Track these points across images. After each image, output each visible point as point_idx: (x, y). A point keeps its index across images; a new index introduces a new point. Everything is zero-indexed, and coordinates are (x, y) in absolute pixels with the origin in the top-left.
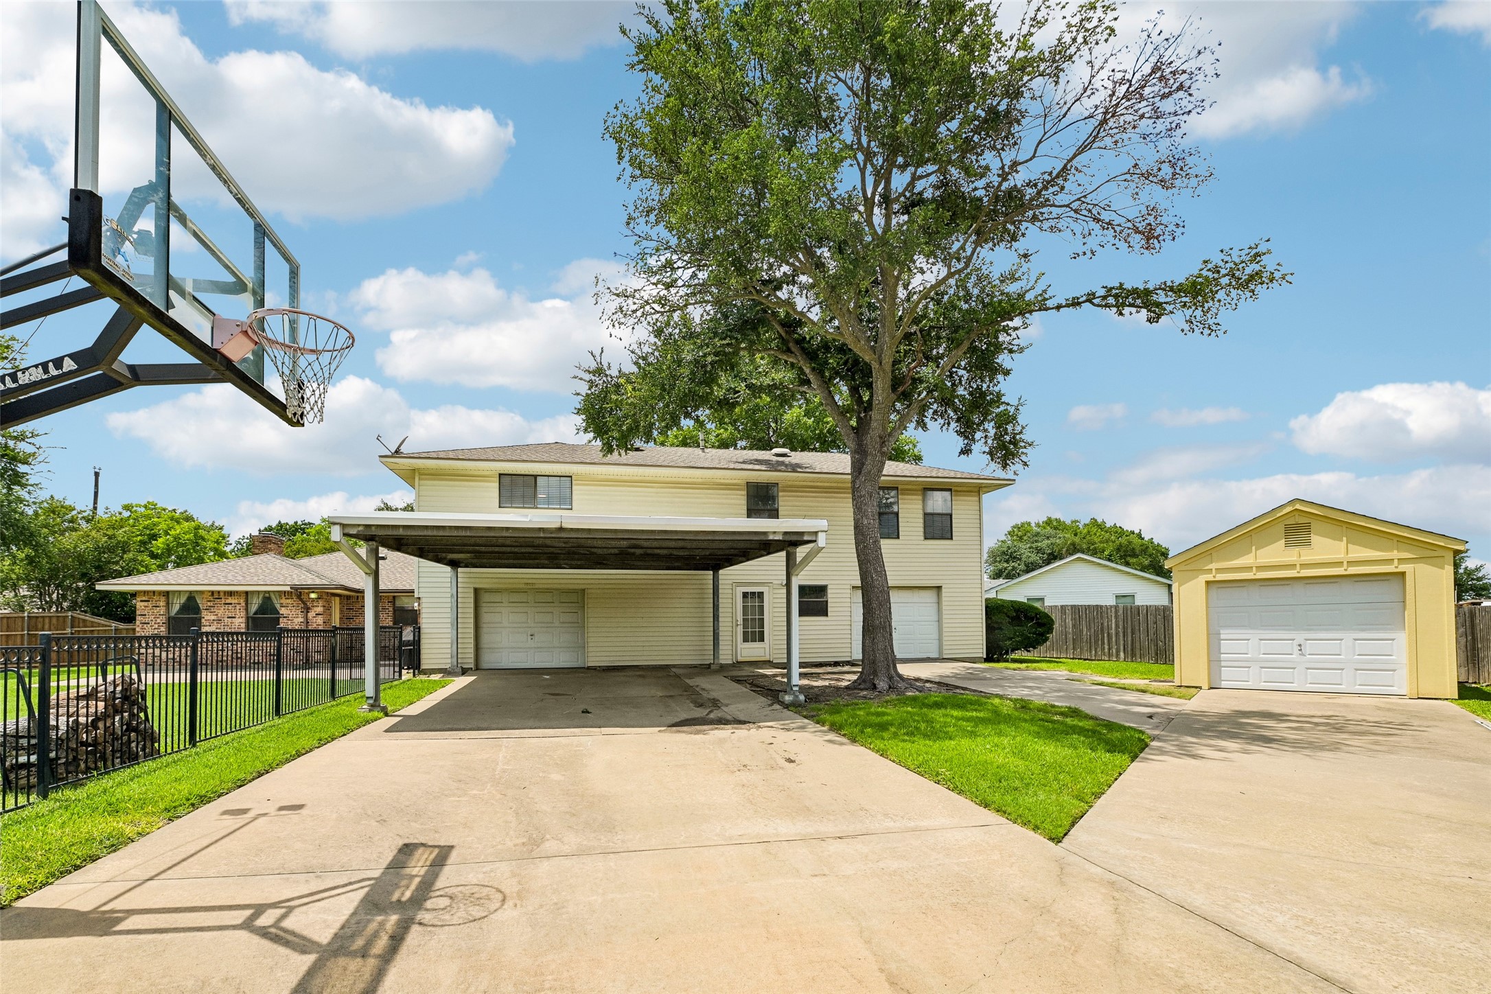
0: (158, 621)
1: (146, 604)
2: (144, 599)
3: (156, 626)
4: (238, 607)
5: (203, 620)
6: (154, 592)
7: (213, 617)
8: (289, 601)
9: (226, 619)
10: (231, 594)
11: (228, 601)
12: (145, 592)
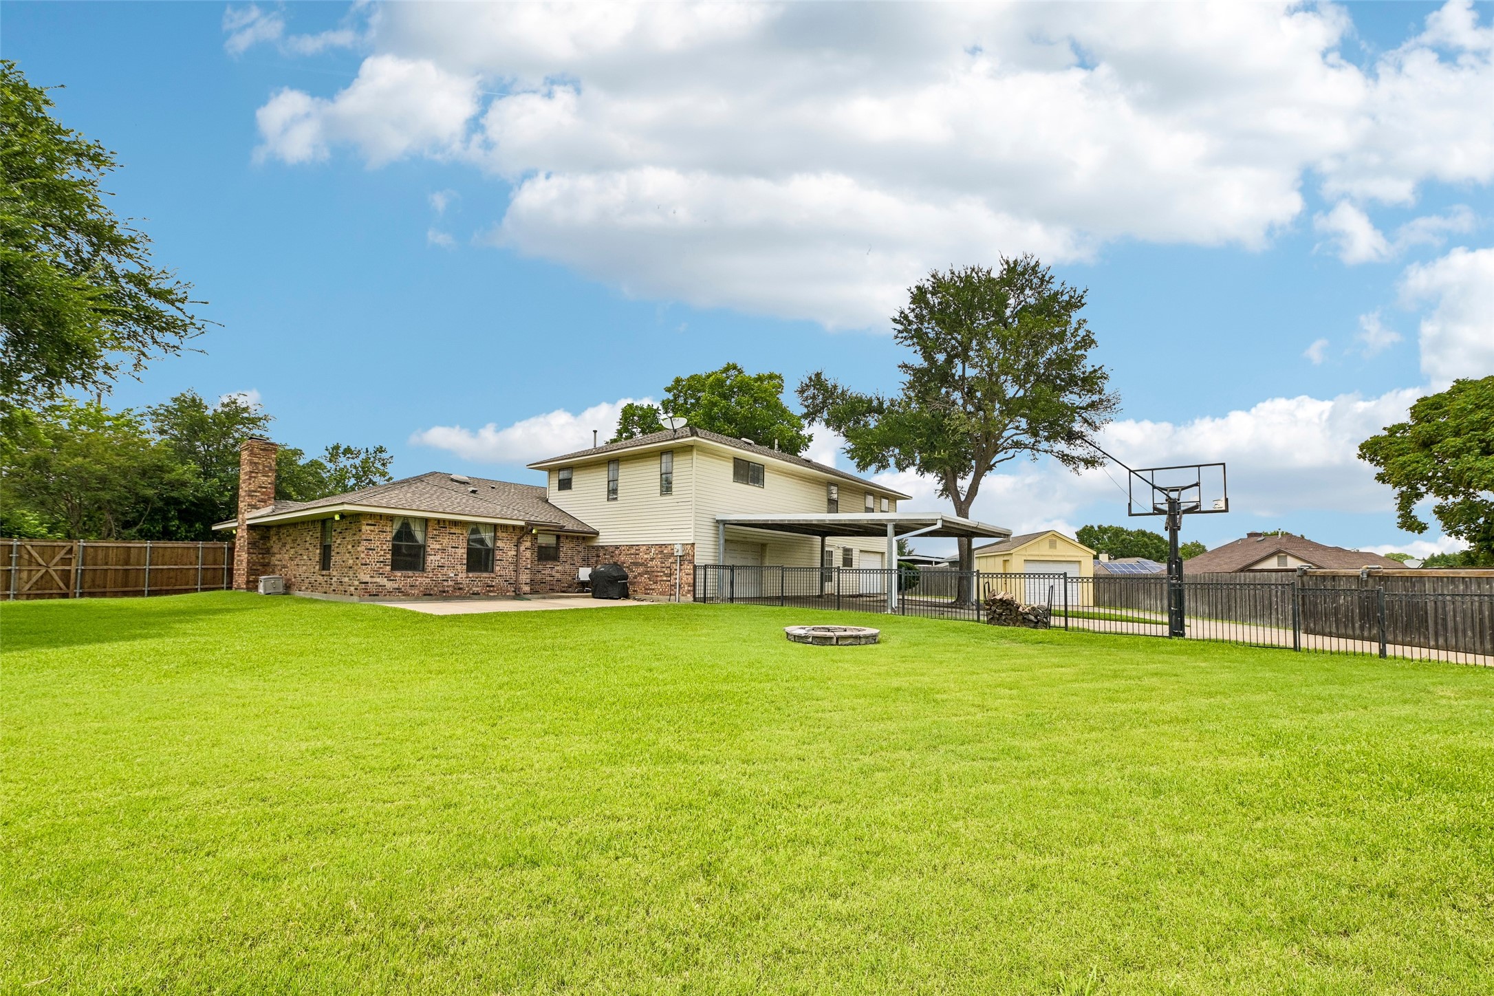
0: (385, 547)
1: (372, 528)
2: (370, 522)
3: (382, 553)
4: (461, 537)
5: (429, 549)
6: (381, 516)
7: (438, 547)
8: (504, 535)
9: (450, 549)
10: (455, 523)
11: (452, 531)
12: (372, 515)
